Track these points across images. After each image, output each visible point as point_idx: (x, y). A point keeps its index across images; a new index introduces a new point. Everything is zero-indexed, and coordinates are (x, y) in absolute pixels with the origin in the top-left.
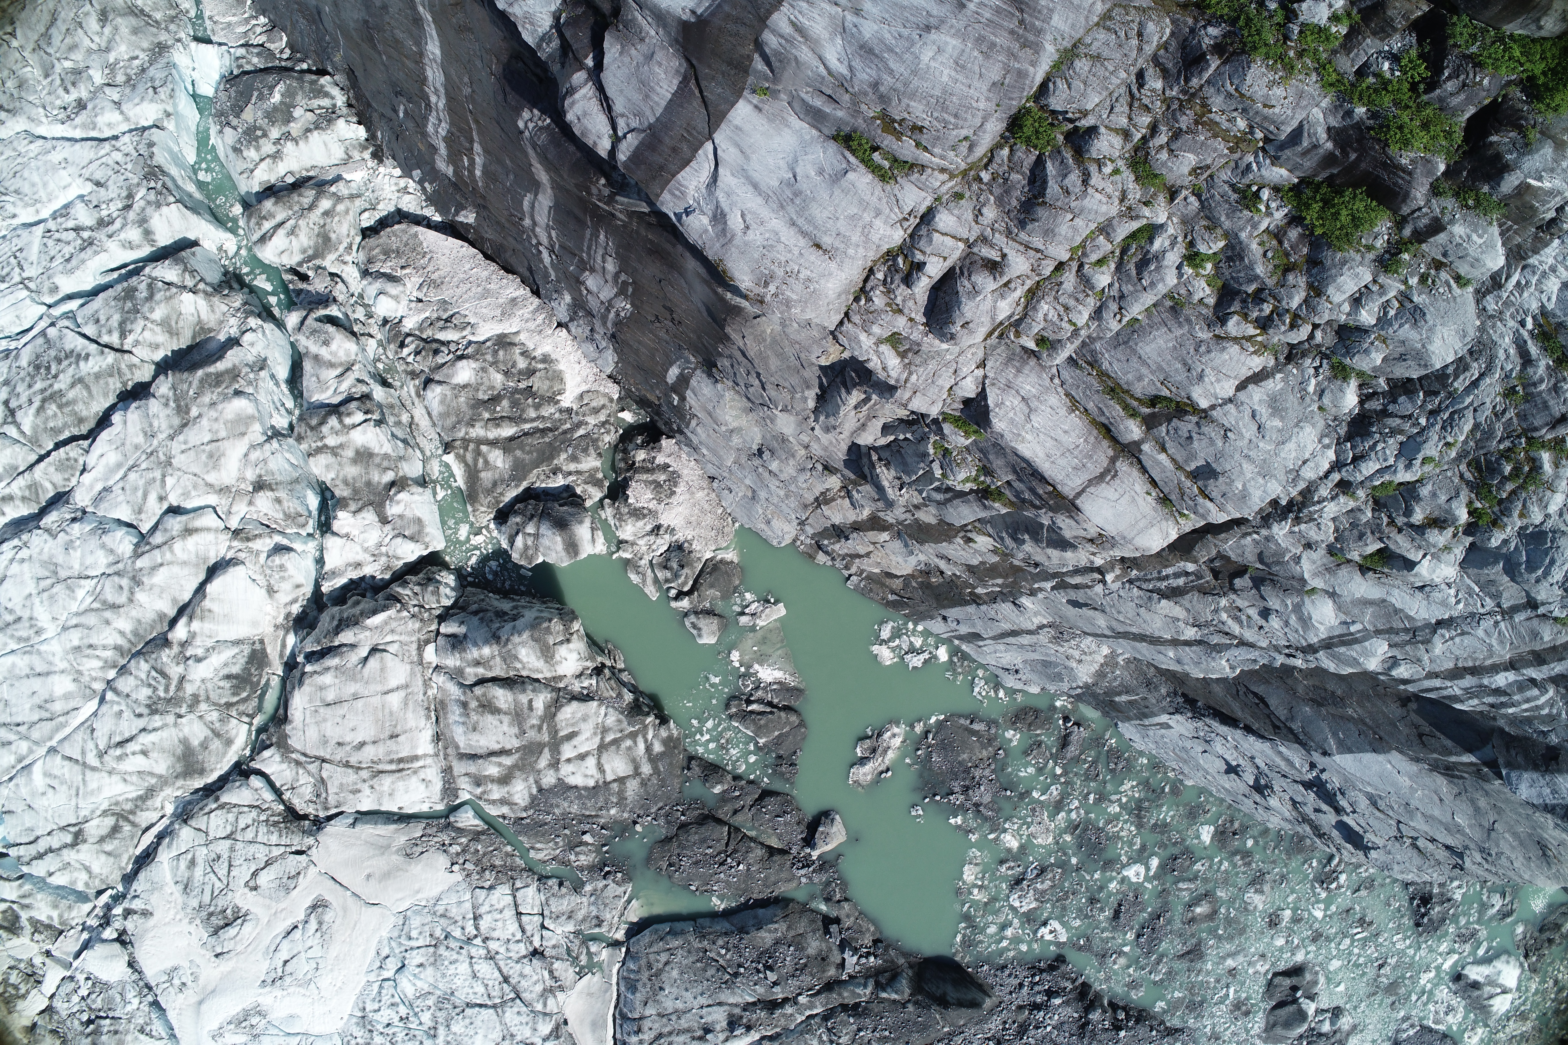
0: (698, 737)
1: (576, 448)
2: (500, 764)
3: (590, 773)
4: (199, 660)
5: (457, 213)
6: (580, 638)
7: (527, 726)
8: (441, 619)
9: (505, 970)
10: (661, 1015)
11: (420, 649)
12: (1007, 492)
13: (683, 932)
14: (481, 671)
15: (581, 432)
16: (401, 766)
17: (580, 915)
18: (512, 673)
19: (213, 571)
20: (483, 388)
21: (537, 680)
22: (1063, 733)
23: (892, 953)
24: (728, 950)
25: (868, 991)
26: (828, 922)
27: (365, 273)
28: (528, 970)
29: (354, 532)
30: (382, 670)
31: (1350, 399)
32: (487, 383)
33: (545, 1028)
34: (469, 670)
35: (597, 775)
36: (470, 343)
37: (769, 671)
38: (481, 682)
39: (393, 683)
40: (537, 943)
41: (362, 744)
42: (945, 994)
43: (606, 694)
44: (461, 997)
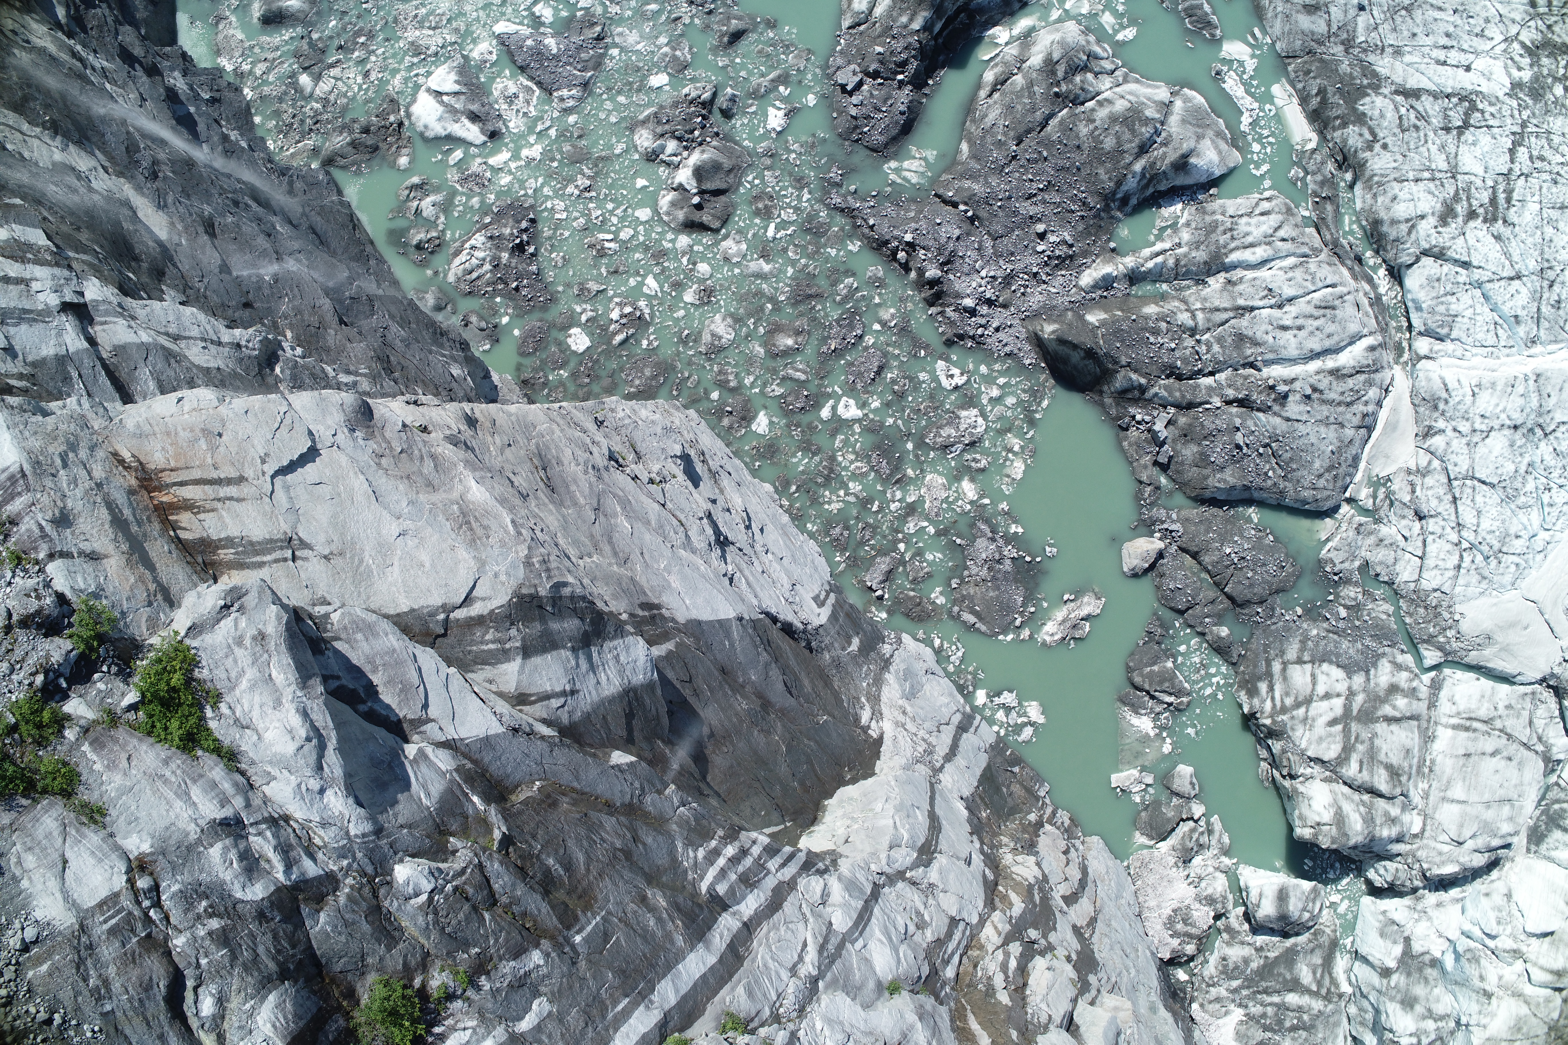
1: (1243, 971)
2: (1394, 707)
3: (1324, 677)
6: (1301, 818)
7: (1367, 745)
8: (1399, 856)
9: (1453, 510)
10: (1342, 425)
11: (1423, 832)
13: (1297, 501)
14: (1391, 809)
15: (1235, 984)
16: (1468, 724)
17: (1372, 540)
18: (1366, 797)
21: (1345, 783)
22: (888, 586)
24: (1266, 474)
25: (1156, 389)
26: (1164, 468)
28: (1434, 503)
29: (1434, 937)
30: (1460, 824)
33: (1437, 442)
34: (1399, 811)
35: (1317, 672)
37: (1142, 727)
38: (1392, 798)
39: (1455, 807)
40: (1417, 525)
41: (1493, 755)
42: (1084, 358)
43: (1296, 756)
44: (1494, 497)
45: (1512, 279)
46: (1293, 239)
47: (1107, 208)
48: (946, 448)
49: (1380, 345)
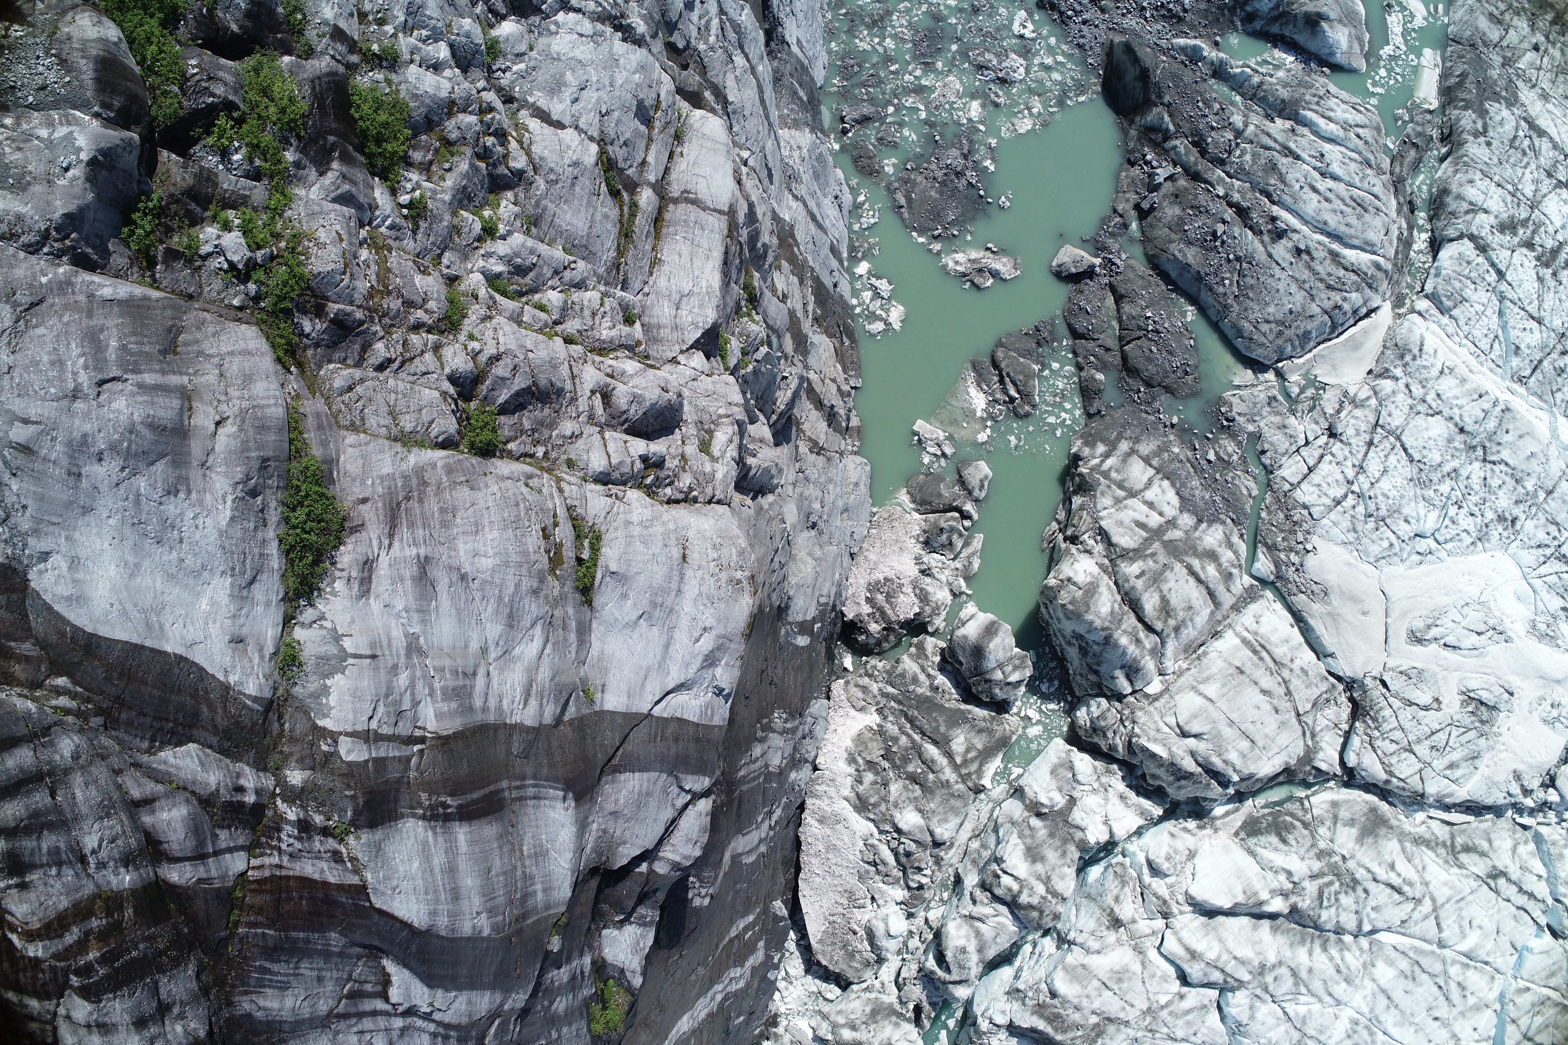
0: (1068, 422)
1: (906, 685)
2: (1203, 568)
3: (1159, 490)
4: (1289, 874)
5: (782, 919)
6: (1059, 572)
7: (1158, 567)
8: (1120, 697)
9: (1364, 450)
10: (1313, 298)
11: (1156, 698)
12: (742, 281)
13: (1234, 326)
14: (1142, 635)
15: (890, 689)
16: (1259, 648)
17: (1277, 419)
18: (1126, 608)
19: (1210, 913)
20: (911, 795)
21: (1116, 583)
22: (858, 127)
23: (1132, 145)
24: (1223, 279)
25: (1177, 142)
26: (1143, 214)
27: (880, 961)
28: (1350, 432)
29: (1099, 819)
30: (1195, 716)
31: (508, 28)
32: (905, 795)
33: (1386, 385)
34: (1148, 646)
35: (1156, 482)
36: (881, 832)
37: (975, 401)
38: (1149, 628)
39: (1200, 700)
40: (1324, 439)
41: (1264, 692)
42: (1136, 79)
43: (1089, 520)
44: (1409, 471)
45: (1533, 318)
46: (1366, 143)
47: (1232, 10)
48: (981, 67)
49: (1386, 272)
